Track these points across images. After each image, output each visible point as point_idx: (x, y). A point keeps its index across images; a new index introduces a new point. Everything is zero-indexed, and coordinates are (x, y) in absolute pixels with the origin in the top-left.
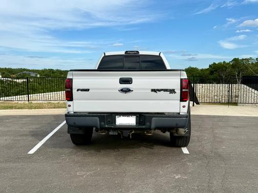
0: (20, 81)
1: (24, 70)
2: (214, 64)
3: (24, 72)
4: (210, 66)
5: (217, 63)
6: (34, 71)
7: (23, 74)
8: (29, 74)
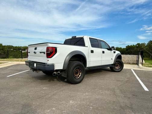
2: (128, 46)
4: (126, 47)
5: (130, 45)
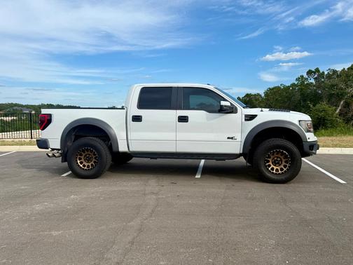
0: (9, 119)
1: (16, 105)
3: (15, 108)
6: (28, 107)
7: (14, 110)
8: (21, 110)
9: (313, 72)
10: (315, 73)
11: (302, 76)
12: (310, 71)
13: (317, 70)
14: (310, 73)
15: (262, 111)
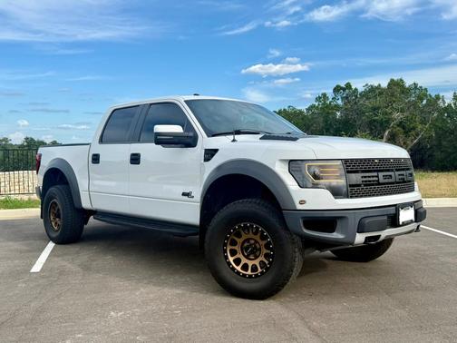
9: (342, 88)
10: (344, 90)
11: (324, 95)
12: (338, 86)
13: (348, 86)
14: (337, 89)
15: (234, 140)
